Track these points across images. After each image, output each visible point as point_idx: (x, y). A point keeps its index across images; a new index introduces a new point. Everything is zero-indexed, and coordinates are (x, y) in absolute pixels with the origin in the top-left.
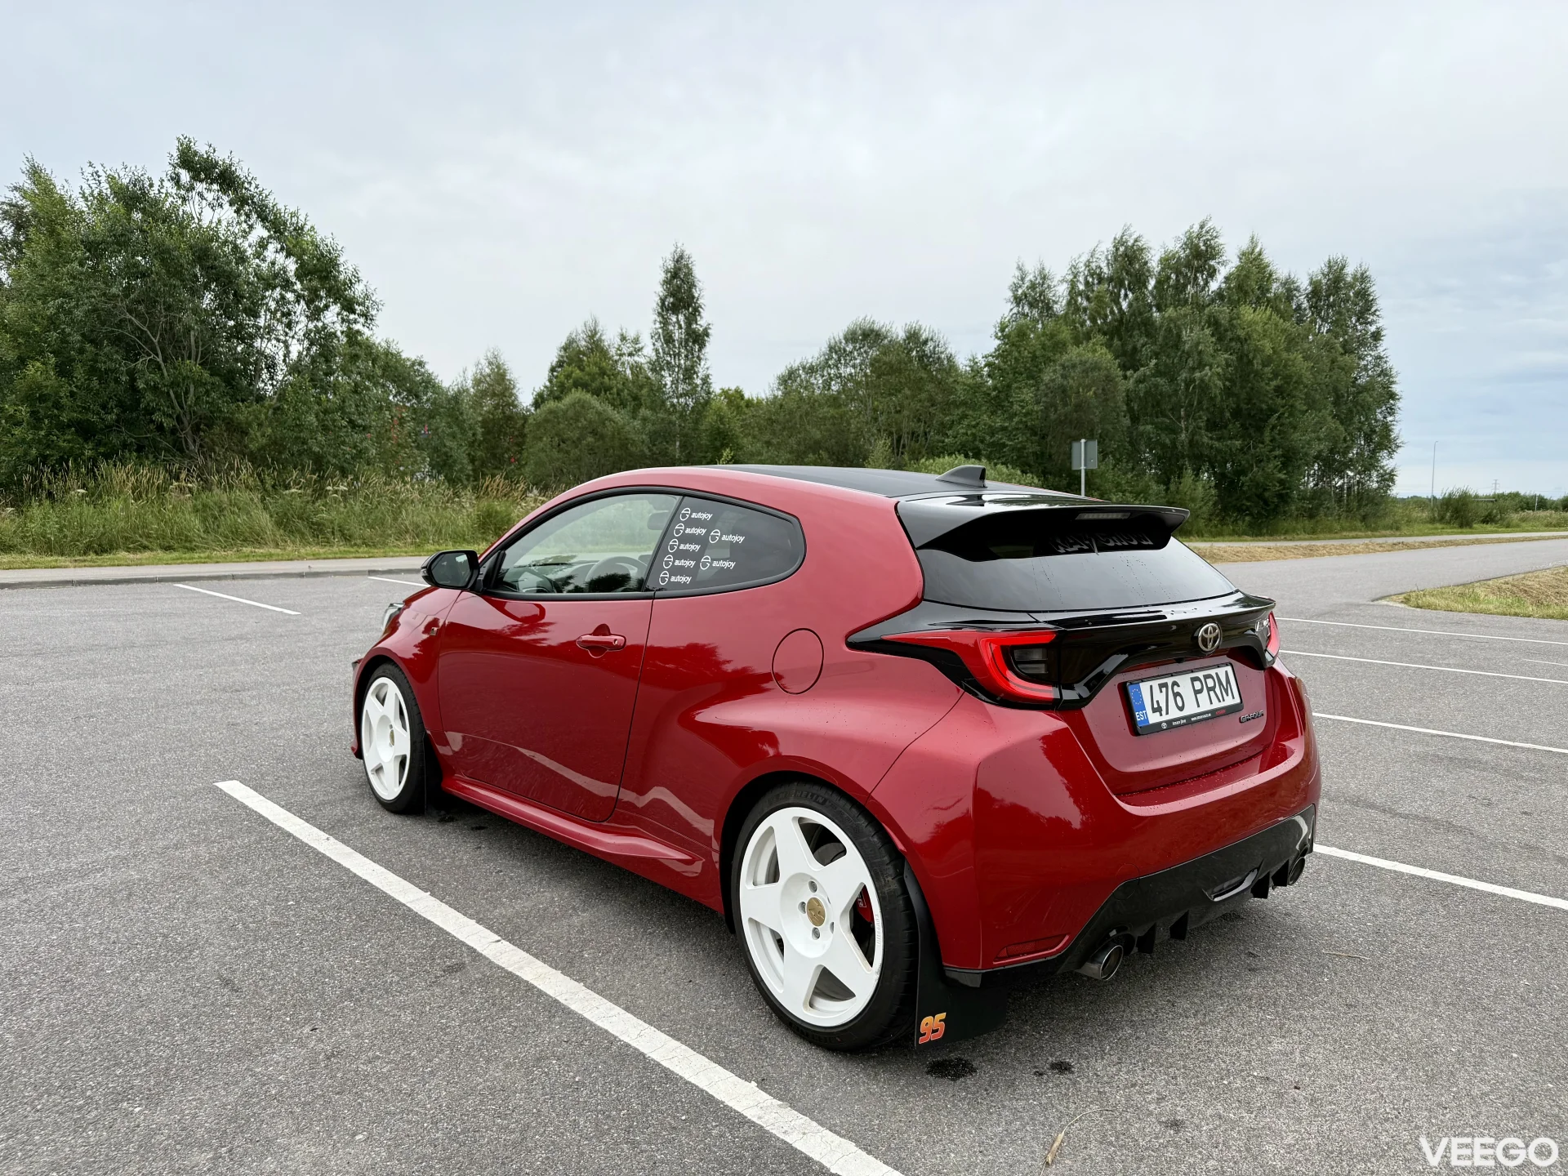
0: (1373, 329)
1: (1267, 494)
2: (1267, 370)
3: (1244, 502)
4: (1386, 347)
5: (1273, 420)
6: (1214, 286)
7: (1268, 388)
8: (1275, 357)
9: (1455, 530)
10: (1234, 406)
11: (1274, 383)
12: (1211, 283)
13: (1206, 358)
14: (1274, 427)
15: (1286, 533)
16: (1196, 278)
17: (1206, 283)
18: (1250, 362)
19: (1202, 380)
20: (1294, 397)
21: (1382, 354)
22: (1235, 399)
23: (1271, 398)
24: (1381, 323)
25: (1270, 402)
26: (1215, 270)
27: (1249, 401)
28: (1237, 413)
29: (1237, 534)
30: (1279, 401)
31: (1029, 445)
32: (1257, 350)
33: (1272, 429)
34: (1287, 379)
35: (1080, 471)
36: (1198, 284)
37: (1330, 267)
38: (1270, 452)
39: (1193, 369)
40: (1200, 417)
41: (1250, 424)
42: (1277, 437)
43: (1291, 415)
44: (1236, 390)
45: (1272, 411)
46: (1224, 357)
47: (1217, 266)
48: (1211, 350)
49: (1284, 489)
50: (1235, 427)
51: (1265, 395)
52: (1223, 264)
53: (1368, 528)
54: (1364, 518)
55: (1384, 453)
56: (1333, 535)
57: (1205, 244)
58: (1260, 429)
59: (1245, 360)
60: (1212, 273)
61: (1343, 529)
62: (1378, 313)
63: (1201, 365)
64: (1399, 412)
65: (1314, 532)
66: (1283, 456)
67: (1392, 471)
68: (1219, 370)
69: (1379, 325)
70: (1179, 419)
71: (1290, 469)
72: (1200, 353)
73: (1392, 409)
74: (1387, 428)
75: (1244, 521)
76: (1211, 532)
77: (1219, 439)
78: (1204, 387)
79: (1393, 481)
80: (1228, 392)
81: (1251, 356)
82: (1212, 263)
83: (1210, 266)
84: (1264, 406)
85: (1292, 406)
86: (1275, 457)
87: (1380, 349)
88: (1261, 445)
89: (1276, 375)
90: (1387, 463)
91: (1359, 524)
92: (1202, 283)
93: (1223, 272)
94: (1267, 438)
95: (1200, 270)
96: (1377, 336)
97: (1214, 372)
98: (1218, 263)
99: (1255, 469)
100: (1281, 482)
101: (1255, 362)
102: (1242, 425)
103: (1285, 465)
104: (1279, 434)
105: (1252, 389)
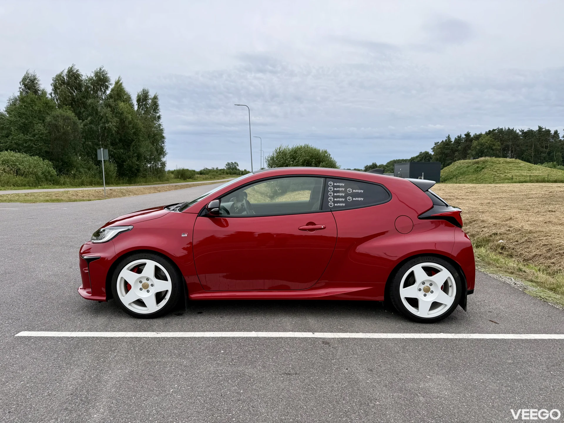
0: (158, 115)
1: (133, 169)
2: (130, 126)
3: (126, 172)
4: (161, 121)
5: (133, 143)
6: (108, 92)
7: (131, 132)
8: (132, 121)
9: (182, 181)
10: (120, 138)
11: (133, 131)
12: (107, 91)
13: (109, 119)
14: (134, 146)
15: (138, 183)
16: (101, 88)
17: (105, 91)
18: (124, 122)
19: (109, 127)
20: (139, 135)
21: (161, 124)
22: (120, 135)
23: (132, 136)
24: (160, 113)
25: (132, 137)
26: (108, 87)
27: (125, 136)
28: (120, 140)
29: (124, 184)
30: (135, 137)
31: (44, 147)
32: (126, 118)
33: (133, 147)
34: (137, 129)
35: (102, 160)
36: (102, 91)
37: (143, 92)
38: (133, 154)
39: (104, 123)
40: (108, 141)
41: (125, 144)
42: (135, 149)
43: (139, 142)
44: (120, 132)
45: (133, 140)
46: (115, 119)
47: (108, 85)
48: (111, 116)
49: (138, 167)
50: (120, 145)
51: (130, 135)
52: (111, 84)
53: (161, 181)
54: (159, 178)
55: (162, 156)
56: (151, 183)
57: (103, 76)
58: (129, 146)
59: (122, 121)
60: (107, 87)
61: (154, 181)
62: (159, 110)
63: (108, 122)
64: (165, 143)
65: (146, 182)
66: (137, 156)
67: (165, 162)
68: (115, 124)
69: (160, 114)
70: (99, 141)
71: (140, 160)
72: (107, 117)
73: (163, 142)
74: (162, 148)
75: (126, 179)
76: (116, 183)
77: (115, 149)
78: (109, 130)
79: (165, 165)
80: (118, 133)
81: (124, 120)
82: (107, 84)
83: (106, 85)
84: (130, 139)
85: (139, 139)
86: (135, 156)
87: (160, 122)
88: (130, 152)
89: (133, 127)
90: (164, 160)
91: (158, 179)
92: (103, 91)
93: (111, 87)
94: (131, 149)
95: (102, 85)
96: (159, 117)
97: (113, 124)
98: (109, 84)
99: (128, 160)
100: (137, 165)
101: (126, 122)
102: (122, 144)
103: (138, 160)
104: (135, 148)
105: (126, 132)
